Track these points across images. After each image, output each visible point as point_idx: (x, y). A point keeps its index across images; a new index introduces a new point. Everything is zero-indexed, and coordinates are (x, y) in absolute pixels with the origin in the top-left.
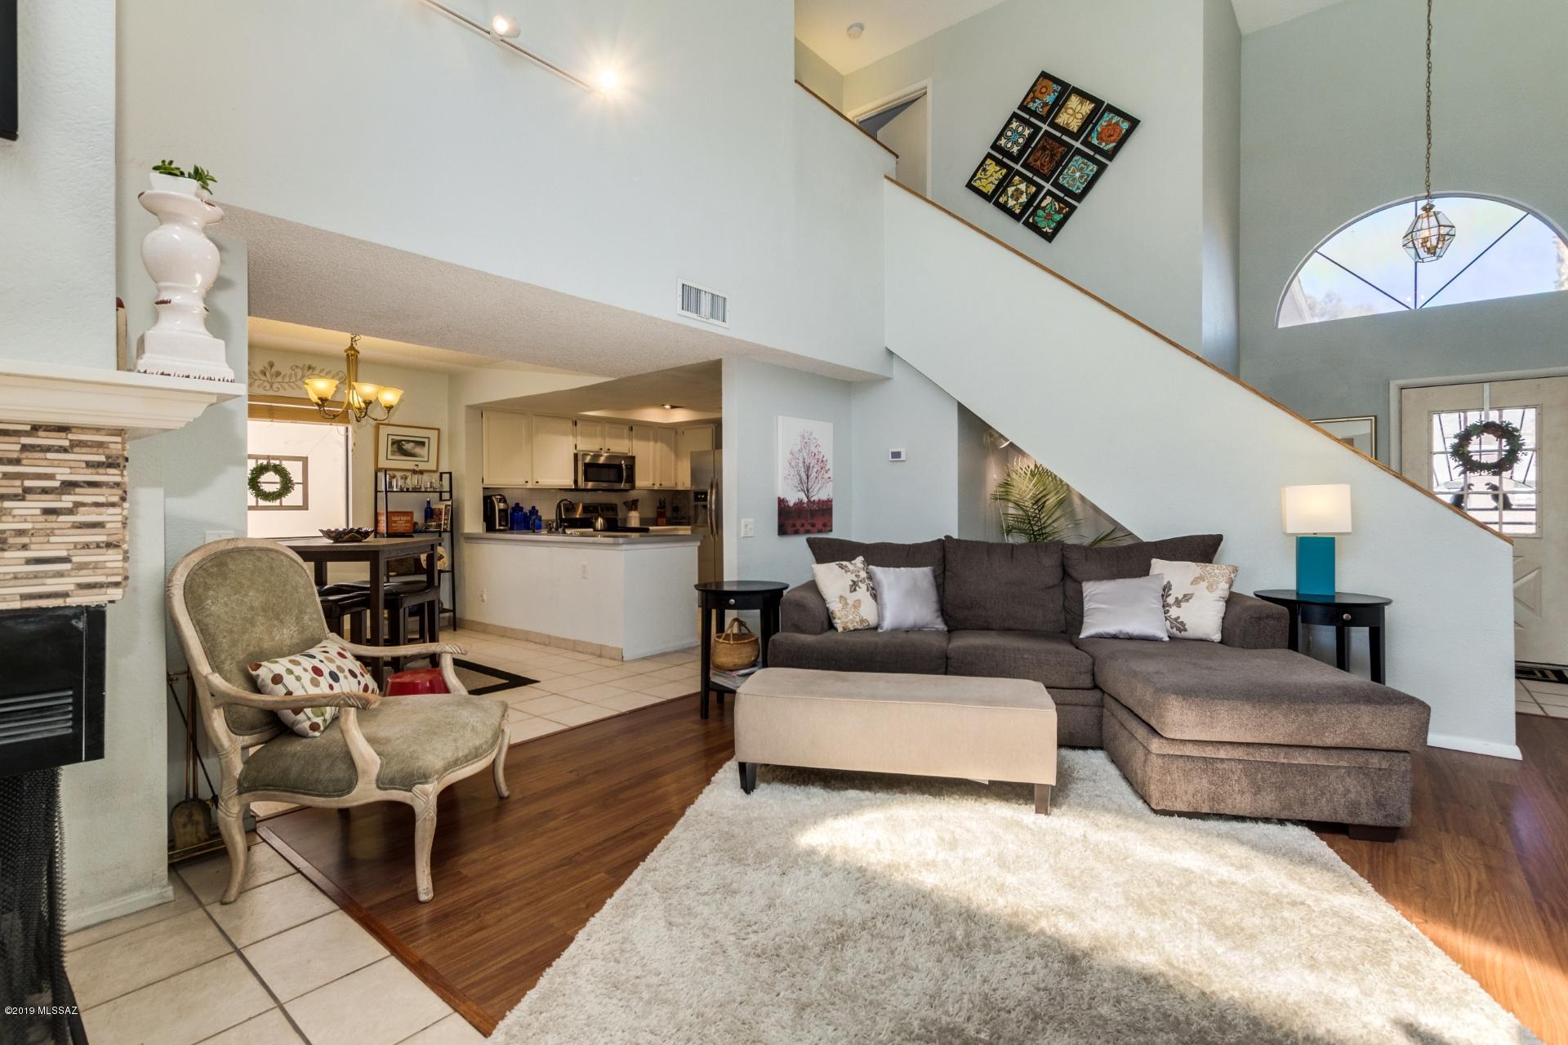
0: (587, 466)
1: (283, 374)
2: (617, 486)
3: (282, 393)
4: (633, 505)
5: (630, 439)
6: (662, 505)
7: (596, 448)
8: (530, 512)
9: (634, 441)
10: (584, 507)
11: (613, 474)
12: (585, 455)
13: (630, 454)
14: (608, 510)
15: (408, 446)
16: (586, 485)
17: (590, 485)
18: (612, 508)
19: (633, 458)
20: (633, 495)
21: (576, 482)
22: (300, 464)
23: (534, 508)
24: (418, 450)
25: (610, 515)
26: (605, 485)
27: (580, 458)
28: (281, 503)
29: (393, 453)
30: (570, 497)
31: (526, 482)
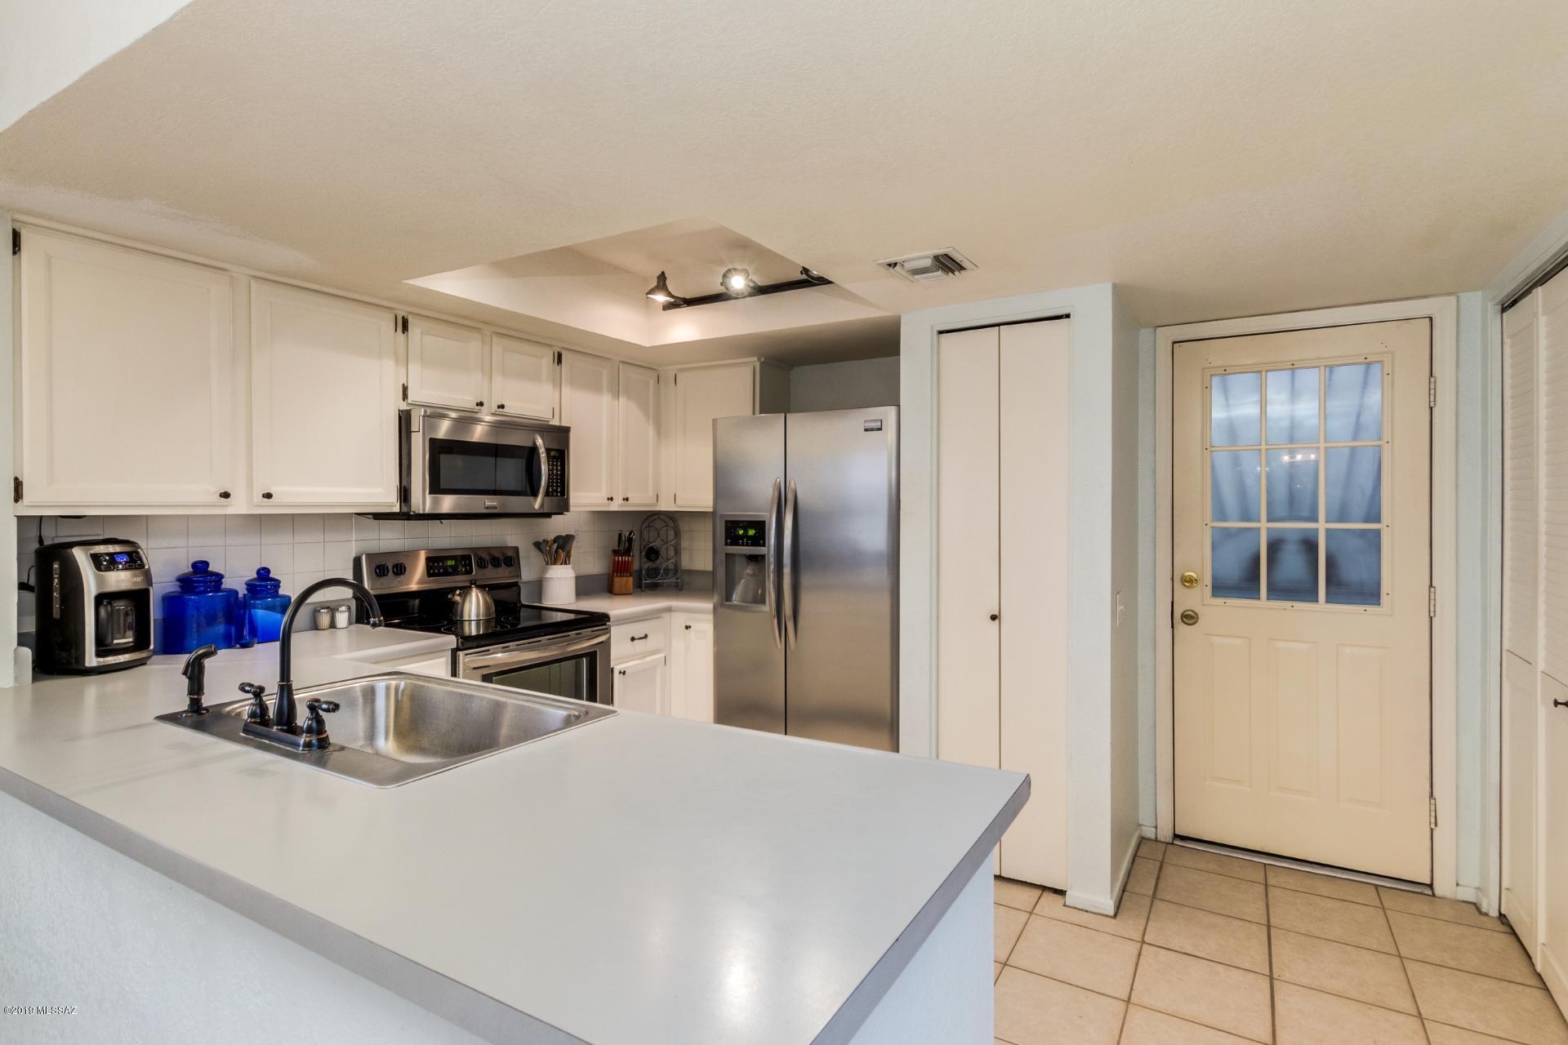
0: (439, 448)
2: (516, 503)
4: (559, 549)
5: (557, 382)
6: (622, 549)
7: (467, 401)
8: (251, 586)
9: (566, 390)
10: (428, 560)
11: (510, 472)
12: (435, 414)
13: (555, 422)
14: (496, 562)
16: (436, 503)
17: (448, 503)
18: (507, 558)
19: (563, 432)
20: (558, 525)
21: (405, 494)
23: (264, 573)
25: (501, 575)
26: (490, 502)
27: (416, 423)
30: (390, 538)
31: (226, 495)
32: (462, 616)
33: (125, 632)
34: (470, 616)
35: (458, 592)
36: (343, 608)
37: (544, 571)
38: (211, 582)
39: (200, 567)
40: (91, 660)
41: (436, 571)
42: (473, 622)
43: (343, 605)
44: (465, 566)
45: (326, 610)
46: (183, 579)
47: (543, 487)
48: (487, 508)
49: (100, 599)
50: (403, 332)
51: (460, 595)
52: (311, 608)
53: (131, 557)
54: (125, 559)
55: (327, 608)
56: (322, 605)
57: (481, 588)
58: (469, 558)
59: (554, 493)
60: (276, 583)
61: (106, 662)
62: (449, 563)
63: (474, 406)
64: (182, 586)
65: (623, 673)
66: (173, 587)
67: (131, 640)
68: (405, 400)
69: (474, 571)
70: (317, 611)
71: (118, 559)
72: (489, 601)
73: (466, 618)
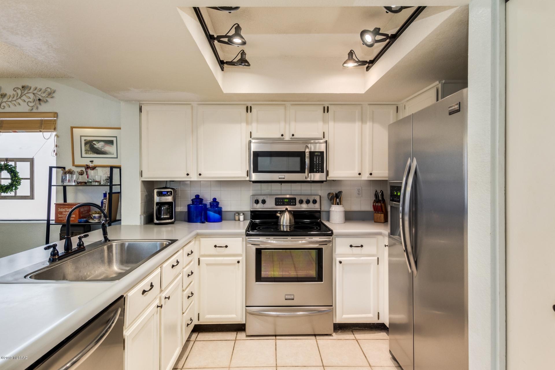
1: (8, 94)
3: (7, 110)
5: (325, 121)
6: (377, 199)
8: (211, 204)
9: (332, 123)
10: (276, 199)
14: (308, 202)
15: (99, 145)
22: (28, 164)
23: (215, 199)
24: (107, 148)
28: (16, 193)
29: (87, 152)
31: (188, 175)
32: (280, 223)
33: (167, 214)
34: (283, 223)
35: (279, 212)
36: (242, 214)
37: (330, 207)
38: (198, 201)
39: (197, 196)
40: (156, 221)
41: (279, 203)
42: (285, 226)
43: (242, 213)
44: (293, 202)
45: (237, 214)
46: (192, 200)
47: (308, 169)
48: (279, 178)
49: (158, 204)
50: (251, 112)
51: (280, 214)
52: (234, 213)
53: (168, 192)
54: (165, 193)
55: (238, 213)
56: (238, 212)
57: (290, 212)
58: (295, 199)
59: (317, 172)
60: (218, 203)
61: (158, 222)
62: (286, 200)
63: (280, 136)
64: (192, 202)
65: (340, 262)
66: (191, 202)
67: (169, 216)
68: (251, 137)
69: (297, 205)
70: (235, 214)
71: (163, 193)
72: (291, 218)
73: (282, 224)
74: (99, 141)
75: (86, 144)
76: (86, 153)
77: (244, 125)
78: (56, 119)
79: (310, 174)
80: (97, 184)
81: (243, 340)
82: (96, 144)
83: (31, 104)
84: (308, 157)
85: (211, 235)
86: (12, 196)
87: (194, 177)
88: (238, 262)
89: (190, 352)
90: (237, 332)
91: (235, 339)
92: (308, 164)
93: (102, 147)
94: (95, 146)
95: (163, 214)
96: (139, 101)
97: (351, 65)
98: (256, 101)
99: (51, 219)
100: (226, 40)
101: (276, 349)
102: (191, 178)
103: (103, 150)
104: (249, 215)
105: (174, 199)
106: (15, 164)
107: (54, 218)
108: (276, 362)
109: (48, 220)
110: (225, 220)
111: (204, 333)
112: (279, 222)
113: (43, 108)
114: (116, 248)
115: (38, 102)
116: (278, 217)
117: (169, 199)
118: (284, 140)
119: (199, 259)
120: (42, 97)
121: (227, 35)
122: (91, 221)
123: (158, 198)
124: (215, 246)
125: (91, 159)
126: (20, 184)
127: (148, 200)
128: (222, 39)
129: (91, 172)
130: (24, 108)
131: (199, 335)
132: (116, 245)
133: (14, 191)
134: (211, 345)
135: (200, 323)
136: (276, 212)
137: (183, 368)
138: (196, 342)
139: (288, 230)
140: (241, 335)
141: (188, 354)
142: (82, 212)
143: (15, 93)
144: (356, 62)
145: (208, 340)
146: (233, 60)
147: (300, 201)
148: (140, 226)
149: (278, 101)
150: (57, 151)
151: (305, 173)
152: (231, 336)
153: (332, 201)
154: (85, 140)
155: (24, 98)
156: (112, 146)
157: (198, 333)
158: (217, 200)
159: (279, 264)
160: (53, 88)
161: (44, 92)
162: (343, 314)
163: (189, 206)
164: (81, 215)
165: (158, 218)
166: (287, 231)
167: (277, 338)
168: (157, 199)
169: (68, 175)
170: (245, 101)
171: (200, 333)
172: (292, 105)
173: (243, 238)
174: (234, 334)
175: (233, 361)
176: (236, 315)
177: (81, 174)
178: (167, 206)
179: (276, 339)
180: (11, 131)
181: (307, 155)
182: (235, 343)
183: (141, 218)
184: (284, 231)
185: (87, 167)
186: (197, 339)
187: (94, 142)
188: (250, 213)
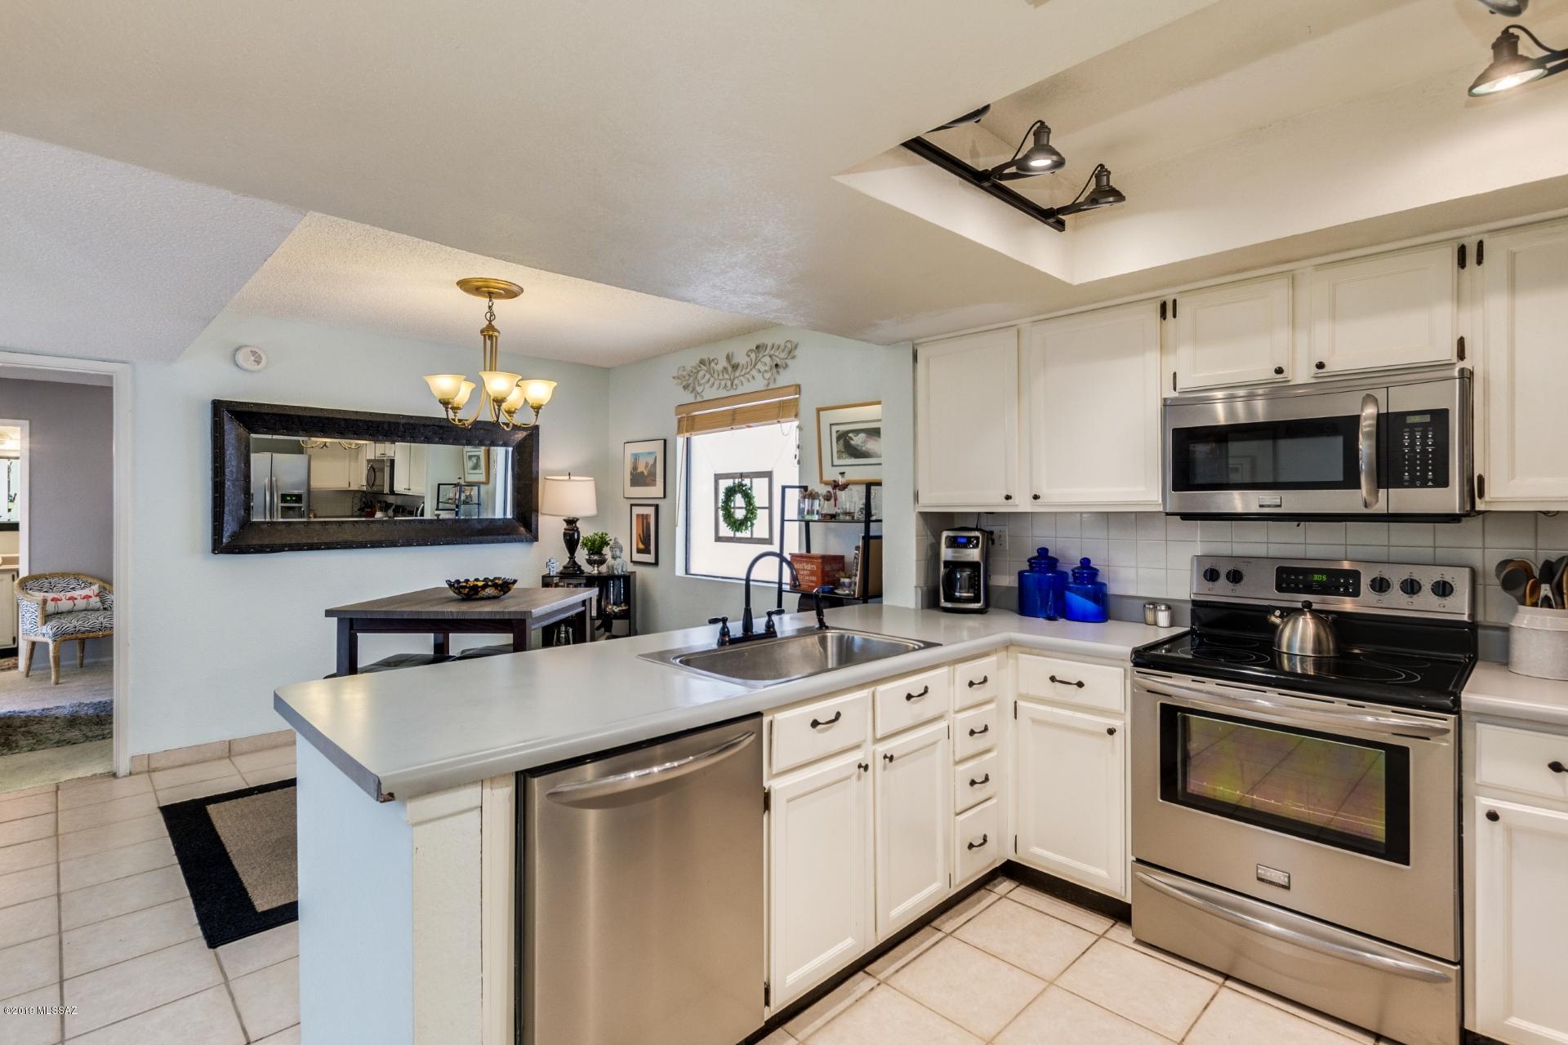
1: (741, 364)
3: (741, 390)
5: (1464, 297)
8: (1073, 572)
15: (857, 440)
22: (766, 481)
23: (1086, 562)
28: (751, 532)
31: (1008, 497)
32: (1279, 647)
33: (968, 589)
34: (1289, 646)
35: (1278, 613)
36: (1163, 607)
37: (1511, 612)
38: (1044, 564)
39: (1043, 551)
40: (944, 603)
41: (1292, 586)
42: (1298, 657)
43: (1163, 604)
44: (1345, 585)
45: (1151, 606)
46: (1029, 560)
47: (1369, 474)
48: (1261, 506)
49: (947, 563)
50: (1175, 316)
51: (1281, 616)
52: (1142, 602)
53: (969, 539)
54: (964, 540)
55: (1154, 603)
56: (1151, 601)
57: (1317, 614)
58: (1355, 575)
59: (1418, 483)
60: (1094, 572)
61: (949, 605)
62: (1317, 577)
63: (1272, 375)
64: (1030, 566)
65: (1493, 816)
66: (1026, 567)
67: (972, 595)
68: (1175, 389)
69: (1361, 595)
70: (1145, 606)
71: (960, 540)
72: (1323, 634)
73: (1284, 649)
74: (857, 432)
75: (838, 439)
76: (839, 458)
77: (1152, 357)
78: (797, 396)
79: (1382, 492)
80: (848, 518)
81: (1122, 944)
82: (854, 438)
83: (767, 376)
84: (1368, 434)
85: (1056, 651)
86: (747, 538)
87: (1023, 504)
88: (1111, 732)
89: (980, 913)
90: (1116, 922)
91: (1101, 933)
92: (1369, 456)
93: (862, 443)
94: (852, 442)
95: (961, 588)
96: (911, 339)
97: (1510, 80)
98: (1186, 282)
99: (784, 581)
100: (1013, 170)
101: (1206, 1008)
102: (1017, 505)
103: (864, 448)
104: (1187, 611)
105: (986, 555)
106: (751, 483)
107: (788, 582)
108: (1187, 1034)
109: (780, 583)
110: (1119, 619)
111: (1030, 889)
112: (1276, 645)
113: (784, 379)
114: (832, 641)
115: (775, 370)
116: (1275, 627)
117: (974, 554)
118: (1290, 384)
119: (1016, 702)
120: (780, 359)
121: (1016, 158)
122: (839, 591)
123: (950, 551)
124: (1053, 679)
125: (842, 469)
126: (755, 518)
127: (931, 556)
128: (1007, 171)
129: (842, 495)
130: (759, 384)
131: (1019, 888)
132: (832, 637)
133: (750, 528)
134: (1034, 920)
135: (1019, 858)
136: (1270, 610)
137: (953, 935)
138: (1004, 899)
139: (1311, 672)
140: (1121, 932)
141: (975, 914)
142: (828, 572)
143: (748, 359)
144: (1540, 63)
145: (1033, 906)
146: (1076, 200)
147: (1374, 581)
148: (916, 610)
149: (1262, 267)
150: (799, 456)
151: (1358, 487)
152: (1098, 923)
153: (1519, 592)
154: (837, 432)
155: (759, 366)
156: (878, 439)
157: (1017, 883)
158: (1092, 565)
159: (1242, 766)
160: (795, 340)
161: (783, 351)
162: (1509, 1013)
163: (1021, 574)
164: (826, 579)
165: (950, 598)
166: (1304, 676)
167: (1229, 983)
168: (946, 553)
169: (806, 500)
170: (1153, 289)
171: (1022, 886)
172: (1319, 267)
173: (1125, 670)
174: (1107, 922)
175: (1068, 976)
176: (1108, 872)
177: (828, 498)
178: (967, 573)
179: (1223, 985)
180: (744, 426)
181: (1367, 425)
182: (1096, 941)
183: (916, 595)
184: (1293, 674)
185: (836, 485)
186: (1011, 895)
187: (850, 435)
188: (1189, 606)
